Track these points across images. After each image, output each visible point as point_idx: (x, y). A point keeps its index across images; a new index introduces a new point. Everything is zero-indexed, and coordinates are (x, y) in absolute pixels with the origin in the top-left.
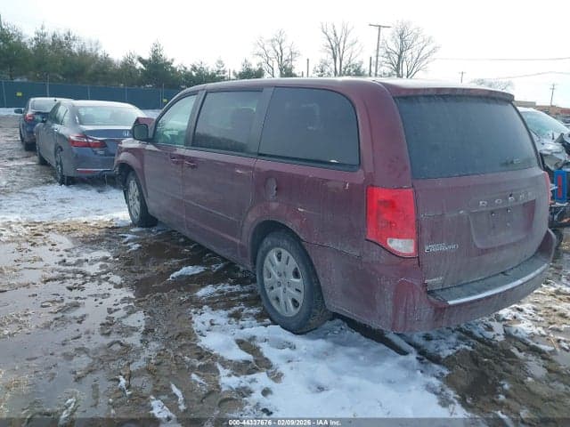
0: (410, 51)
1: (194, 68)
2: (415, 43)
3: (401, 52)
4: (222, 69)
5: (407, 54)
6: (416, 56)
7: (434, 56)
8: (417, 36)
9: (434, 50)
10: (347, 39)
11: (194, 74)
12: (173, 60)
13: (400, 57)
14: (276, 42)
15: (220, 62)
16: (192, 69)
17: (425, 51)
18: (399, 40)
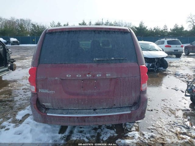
1: (155, 29)
4: (166, 28)
11: (154, 31)
12: (147, 27)
15: (165, 26)
16: (154, 30)
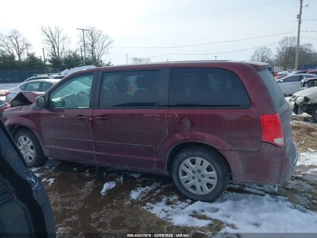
0: (97, 43)
2: (100, 39)
3: (93, 44)
5: (96, 45)
6: (101, 45)
7: (110, 45)
8: (100, 36)
9: (110, 43)
10: (60, 36)
13: (93, 46)
14: (13, 38)
17: (106, 43)
18: (91, 37)
